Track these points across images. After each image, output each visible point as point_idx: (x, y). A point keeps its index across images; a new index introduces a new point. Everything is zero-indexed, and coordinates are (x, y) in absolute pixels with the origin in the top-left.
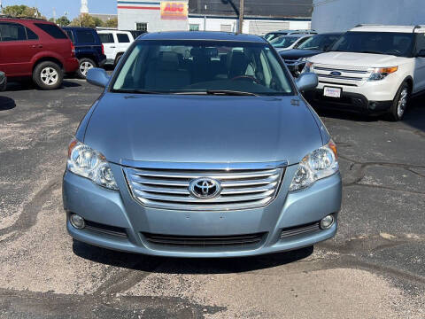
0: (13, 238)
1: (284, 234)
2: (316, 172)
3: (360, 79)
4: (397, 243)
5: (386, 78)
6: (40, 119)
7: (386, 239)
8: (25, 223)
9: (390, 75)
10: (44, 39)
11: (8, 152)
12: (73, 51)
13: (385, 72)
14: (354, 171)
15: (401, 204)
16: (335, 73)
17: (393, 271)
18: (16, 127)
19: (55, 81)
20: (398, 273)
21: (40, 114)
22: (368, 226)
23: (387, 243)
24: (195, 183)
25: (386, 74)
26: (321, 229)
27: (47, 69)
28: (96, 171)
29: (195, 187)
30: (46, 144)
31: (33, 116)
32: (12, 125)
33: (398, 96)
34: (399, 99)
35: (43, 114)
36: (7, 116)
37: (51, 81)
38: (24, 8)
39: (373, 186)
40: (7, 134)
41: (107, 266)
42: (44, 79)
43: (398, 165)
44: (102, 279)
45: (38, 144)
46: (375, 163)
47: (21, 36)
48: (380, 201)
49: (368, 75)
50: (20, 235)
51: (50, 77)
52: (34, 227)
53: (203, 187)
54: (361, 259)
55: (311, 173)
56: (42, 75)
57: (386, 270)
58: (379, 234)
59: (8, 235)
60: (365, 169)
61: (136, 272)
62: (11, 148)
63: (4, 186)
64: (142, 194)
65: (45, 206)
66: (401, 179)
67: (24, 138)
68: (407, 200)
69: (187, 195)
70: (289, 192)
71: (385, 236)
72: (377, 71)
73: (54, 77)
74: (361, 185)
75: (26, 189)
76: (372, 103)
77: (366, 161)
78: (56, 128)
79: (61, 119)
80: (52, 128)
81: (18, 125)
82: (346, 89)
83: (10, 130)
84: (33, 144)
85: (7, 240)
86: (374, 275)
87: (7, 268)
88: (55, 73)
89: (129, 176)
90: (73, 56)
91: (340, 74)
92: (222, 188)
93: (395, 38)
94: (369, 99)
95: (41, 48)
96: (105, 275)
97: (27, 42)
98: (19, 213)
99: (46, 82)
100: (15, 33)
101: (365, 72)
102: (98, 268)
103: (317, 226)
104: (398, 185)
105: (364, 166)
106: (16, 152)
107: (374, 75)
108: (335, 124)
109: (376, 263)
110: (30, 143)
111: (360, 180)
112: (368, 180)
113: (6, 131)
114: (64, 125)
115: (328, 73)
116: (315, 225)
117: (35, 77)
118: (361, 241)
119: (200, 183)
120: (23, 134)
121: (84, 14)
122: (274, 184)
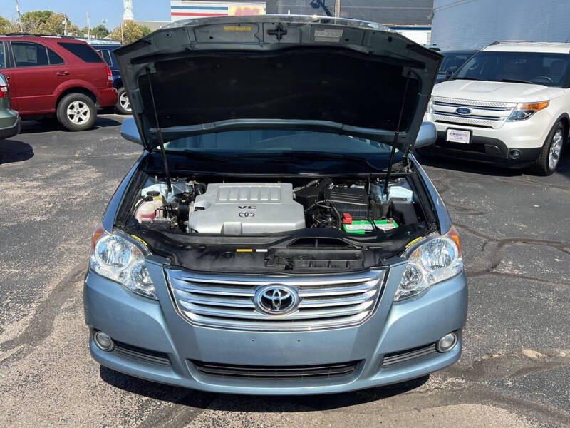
0: (20, 355)
1: (387, 361)
2: (432, 271)
3: (497, 118)
4: (547, 365)
5: (533, 117)
6: (64, 174)
7: (530, 358)
8: (37, 333)
9: (538, 113)
10: (71, 63)
11: (20, 225)
12: (111, 78)
13: (532, 109)
14: (487, 252)
15: (552, 304)
16: (463, 111)
17: (539, 410)
18: (33, 187)
19: (86, 119)
20: (547, 413)
21: (64, 167)
22: (505, 338)
23: (533, 364)
24: (263, 293)
25: (532, 112)
26: (439, 351)
27: (76, 104)
28: (129, 272)
29: (263, 298)
30: (70, 213)
31: (55, 171)
32: (28, 184)
33: (549, 141)
34: (551, 146)
35: (69, 167)
36: (20, 170)
37: (80, 120)
38: (49, 14)
39: (514, 276)
40: (19, 198)
41: (145, 399)
42: (72, 116)
43: (548, 243)
44: (137, 419)
45: (61, 212)
46: (516, 240)
47: (42, 60)
48: (522, 299)
49: (508, 113)
50: (30, 351)
51: (80, 113)
52: (49, 339)
53: (273, 298)
54: (495, 390)
55: (424, 273)
56: (69, 112)
57: (530, 406)
58: (520, 351)
59: (14, 351)
60: (503, 249)
61: (184, 409)
62: (23, 219)
63: (12, 276)
64: (190, 307)
65: (66, 305)
66: (553, 265)
67: (41, 202)
68: (560, 298)
69: (252, 309)
70: (394, 303)
71: (530, 353)
72: (519, 107)
73: (85, 114)
74: (496, 273)
75: (41, 281)
76: (513, 151)
77: (504, 236)
78: (85, 188)
79: (92, 174)
80: (80, 189)
81: (35, 183)
82: (478, 132)
83: (24, 191)
84: (54, 212)
85: (12, 358)
86: (514, 415)
87: (9, 401)
88: (86, 108)
89: (173, 282)
90: (110, 86)
91: (469, 111)
92: (300, 299)
93: (546, 60)
94: (509, 145)
95: (67, 76)
96: (142, 415)
97: (50, 68)
98: (30, 317)
99: (75, 121)
100: (34, 57)
101: (503, 109)
102: (133, 401)
103: (433, 346)
104: (548, 275)
105: (501, 244)
106: (30, 223)
107: (517, 113)
108: (461, 180)
109: (516, 395)
110: (49, 212)
111: (495, 266)
112: (506, 267)
113: (18, 192)
114: (97, 183)
115: (454, 109)
116: (431, 348)
117: (60, 114)
118: (495, 361)
119: (270, 292)
120: (40, 197)
121: (127, 21)
122: (373, 293)
